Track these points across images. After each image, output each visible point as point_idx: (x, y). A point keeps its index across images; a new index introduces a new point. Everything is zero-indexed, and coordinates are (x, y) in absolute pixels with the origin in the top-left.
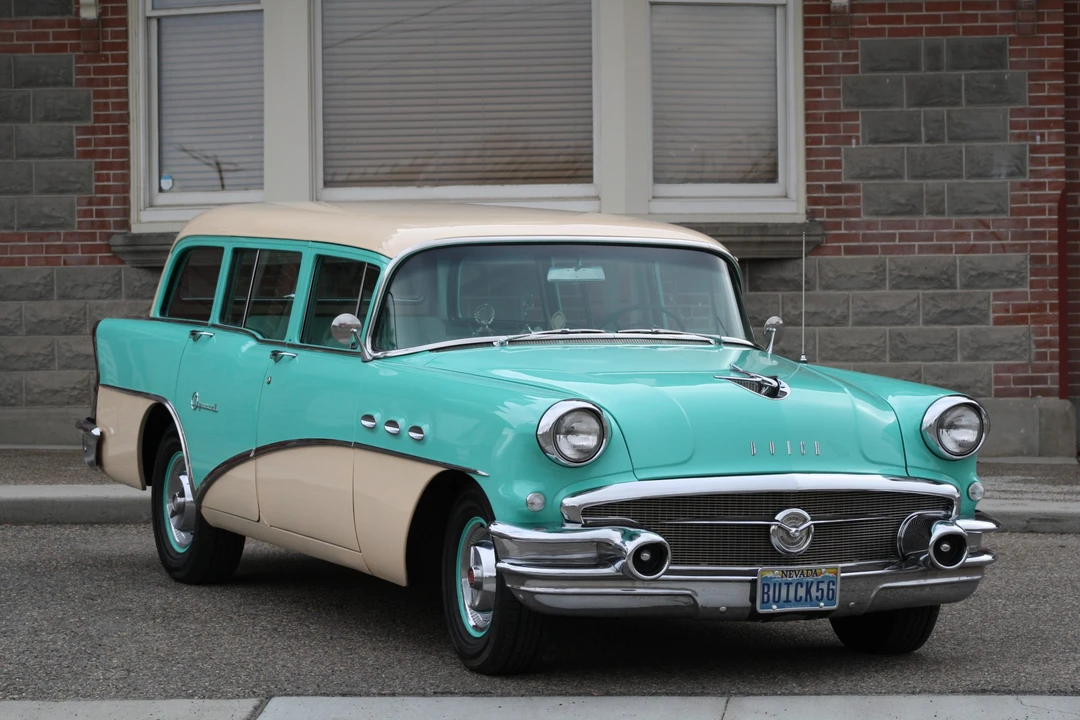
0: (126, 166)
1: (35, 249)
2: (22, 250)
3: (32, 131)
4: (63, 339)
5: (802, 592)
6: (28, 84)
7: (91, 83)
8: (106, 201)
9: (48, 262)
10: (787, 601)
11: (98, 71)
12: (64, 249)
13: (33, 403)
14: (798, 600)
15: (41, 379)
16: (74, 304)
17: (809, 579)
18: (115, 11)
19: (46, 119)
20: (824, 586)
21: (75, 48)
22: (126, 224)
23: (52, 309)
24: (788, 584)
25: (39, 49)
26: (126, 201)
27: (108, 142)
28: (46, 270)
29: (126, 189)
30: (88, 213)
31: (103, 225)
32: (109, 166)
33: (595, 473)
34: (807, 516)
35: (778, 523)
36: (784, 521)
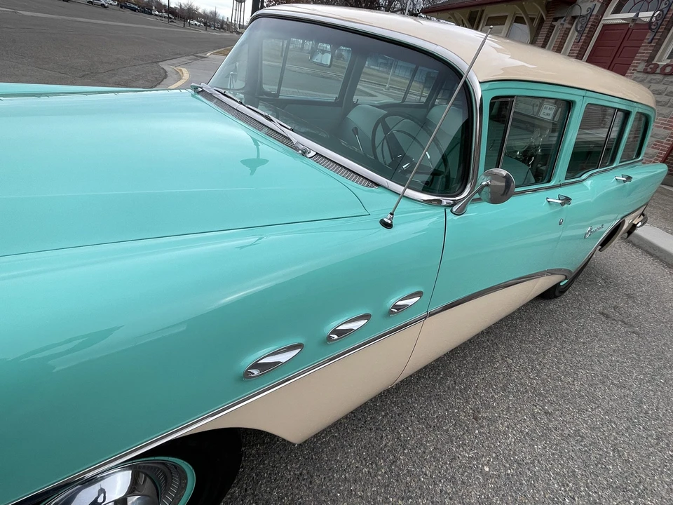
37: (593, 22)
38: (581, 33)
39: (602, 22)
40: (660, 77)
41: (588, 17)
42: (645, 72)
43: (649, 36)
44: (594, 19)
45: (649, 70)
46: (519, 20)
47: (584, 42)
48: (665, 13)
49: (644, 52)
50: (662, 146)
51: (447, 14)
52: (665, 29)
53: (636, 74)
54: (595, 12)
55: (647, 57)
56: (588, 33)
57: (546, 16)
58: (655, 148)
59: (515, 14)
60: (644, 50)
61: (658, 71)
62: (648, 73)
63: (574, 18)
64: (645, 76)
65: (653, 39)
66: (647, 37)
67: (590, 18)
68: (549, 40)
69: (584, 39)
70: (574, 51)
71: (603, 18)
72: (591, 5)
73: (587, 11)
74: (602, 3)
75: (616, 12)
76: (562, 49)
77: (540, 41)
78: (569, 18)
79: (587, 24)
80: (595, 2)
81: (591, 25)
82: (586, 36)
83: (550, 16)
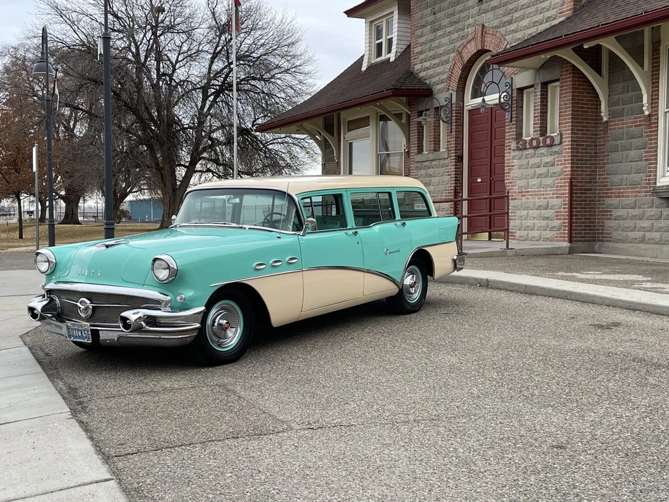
0: (656, 163)
1: (632, 192)
2: (629, 192)
3: (633, 153)
4: (638, 221)
5: (80, 333)
6: (632, 138)
7: (648, 136)
8: (650, 176)
9: (636, 196)
11: (650, 132)
12: (639, 192)
13: (631, 242)
14: (79, 337)
15: (632, 235)
16: (642, 210)
18: (655, 111)
19: (636, 149)
20: (86, 332)
21: (644, 125)
22: (655, 183)
23: (635, 212)
25: (635, 126)
26: (656, 175)
27: (652, 156)
28: (634, 199)
29: (656, 171)
30: (646, 180)
31: (650, 184)
32: (651, 164)
33: (54, 277)
34: (88, 302)
35: (78, 304)
36: (80, 303)
37: (456, 110)
38: (449, 123)
39: (466, 108)
40: (531, 151)
41: (450, 107)
42: (518, 149)
43: (508, 116)
44: (456, 107)
45: (521, 147)
46: (383, 118)
47: (456, 131)
48: (510, 93)
49: (510, 131)
50: (562, 215)
51: (294, 127)
52: (517, 107)
53: (513, 154)
54: (454, 101)
55: (513, 135)
56: (456, 122)
57: (410, 111)
58: (559, 219)
59: (377, 113)
60: (509, 129)
61: (528, 146)
62: (521, 150)
63: (438, 109)
64: (520, 153)
65: (511, 118)
66: (506, 117)
68: (423, 135)
69: (456, 128)
70: (451, 141)
71: (465, 105)
72: (447, 95)
73: (446, 101)
74: (457, 91)
75: (474, 96)
76: (440, 141)
77: (414, 139)
78: (433, 110)
79: (451, 114)
80: (450, 92)
81: (456, 113)
82: (456, 125)
83: (414, 110)
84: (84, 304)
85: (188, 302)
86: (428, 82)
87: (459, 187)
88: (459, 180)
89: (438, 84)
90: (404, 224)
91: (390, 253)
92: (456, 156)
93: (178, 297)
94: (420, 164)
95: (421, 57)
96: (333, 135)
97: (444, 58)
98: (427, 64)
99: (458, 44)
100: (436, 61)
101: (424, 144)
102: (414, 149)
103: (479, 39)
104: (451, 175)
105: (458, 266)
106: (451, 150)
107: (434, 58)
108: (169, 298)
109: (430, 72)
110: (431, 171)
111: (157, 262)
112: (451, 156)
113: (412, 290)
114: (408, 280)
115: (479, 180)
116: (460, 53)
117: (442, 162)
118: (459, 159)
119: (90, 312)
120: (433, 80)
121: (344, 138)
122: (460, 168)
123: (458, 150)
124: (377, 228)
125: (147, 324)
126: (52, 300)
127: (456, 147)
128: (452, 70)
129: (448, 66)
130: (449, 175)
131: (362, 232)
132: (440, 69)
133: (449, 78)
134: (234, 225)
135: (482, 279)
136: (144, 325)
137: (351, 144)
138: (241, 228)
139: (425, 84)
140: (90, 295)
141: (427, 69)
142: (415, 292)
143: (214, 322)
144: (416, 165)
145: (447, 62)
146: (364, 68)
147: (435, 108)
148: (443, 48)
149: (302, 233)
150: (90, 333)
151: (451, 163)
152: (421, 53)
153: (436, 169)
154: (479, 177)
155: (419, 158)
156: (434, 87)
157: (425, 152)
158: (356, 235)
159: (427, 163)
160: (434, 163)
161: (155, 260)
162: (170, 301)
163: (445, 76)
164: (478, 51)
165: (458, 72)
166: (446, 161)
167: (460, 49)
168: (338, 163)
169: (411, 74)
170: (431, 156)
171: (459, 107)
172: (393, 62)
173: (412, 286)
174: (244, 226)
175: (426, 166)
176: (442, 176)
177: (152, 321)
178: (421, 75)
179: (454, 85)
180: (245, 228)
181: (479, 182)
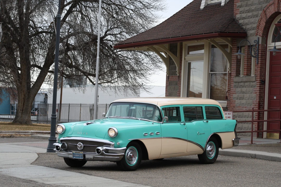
5: (78, 156)
10: (76, 157)
14: (78, 157)
17: (79, 154)
20: (81, 155)
24: (76, 154)
33: (63, 135)
34: (82, 144)
35: (78, 145)
36: (79, 144)
37: (261, 49)
38: (256, 57)
39: (268, 48)
41: (257, 46)
44: (261, 47)
47: (261, 64)
54: (260, 43)
56: (261, 57)
57: (233, 46)
63: (250, 47)
67: (259, 47)
68: (240, 63)
69: (261, 61)
70: (258, 70)
71: (268, 46)
72: (256, 38)
73: (255, 42)
74: (262, 37)
75: (274, 40)
76: (251, 69)
77: (234, 66)
78: (247, 47)
79: (258, 51)
80: (258, 36)
81: (261, 51)
82: (261, 59)
83: (235, 46)
84: (80, 145)
85: (120, 145)
86: (244, 27)
87: (262, 101)
88: (262, 97)
89: (251, 30)
90: (207, 122)
91: (200, 134)
92: (260, 80)
93: (118, 143)
94: (237, 84)
95: (241, 9)
96: (176, 55)
97: (255, 13)
98: (244, 15)
99: (264, 5)
100: (250, 14)
101: (241, 69)
102: (234, 73)
103: (276, 5)
104: (256, 93)
105: (235, 144)
106: (257, 76)
107: (249, 12)
108: (113, 143)
109: (246, 21)
110: (244, 89)
111: (110, 130)
112: (257, 80)
113: (211, 153)
114: (209, 148)
115: (275, 98)
116: (265, 12)
117: (252, 84)
118: (263, 82)
119: (82, 148)
120: (248, 27)
121: (185, 59)
122: (263, 89)
123: (262, 76)
124: (194, 123)
125: (106, 152)
126: (63, 144)
127: (260, 74)
128: (259, 22)
129: (257, 19)
130: (255, 93)
131: (187, 124)
132: (252, 20)
133: (258, 27)
134: (134, 118)
135: (253, 154)
136: (104, 153)
137: (189, 64)
138: (137, 119)
139: (243, 29)
140: (83, 141)
141: (244, 18)
142: (212, 154)
143: (128, 154)
144: (235, 84)
145: (257, 16)
146: (202, 7)
147: (249, 46)
148: (255, 6)
149: (162, 122)
150: (83, 155)
151: (257, 84)
152: (241, 6)
153: (248, 88)
154: (275, 95)
155: (236, 79)
156: (248, 31)
157: (241, 76)
158: (185, 125)
159: (242, 84)
160: (246, 84)
161: (110, 129)
162: (114, 145)
163: (255, 25)
164: (276, 13)
165: (263, 24)
166: (254, 84)
167: (265, 9)
168: (179, 77)
169: (233, 21)
170: (245, 79)
171: (263, 47)
172: (223, 6)
173: (210, 151)
174: (138, 119)
175: (241, 85)
176: (252, 93)
177: (107, 151)
178: (241, 22)
179: (261, 32)
180: (139, 120)
181: (275, 99)
